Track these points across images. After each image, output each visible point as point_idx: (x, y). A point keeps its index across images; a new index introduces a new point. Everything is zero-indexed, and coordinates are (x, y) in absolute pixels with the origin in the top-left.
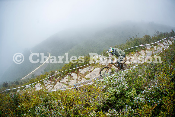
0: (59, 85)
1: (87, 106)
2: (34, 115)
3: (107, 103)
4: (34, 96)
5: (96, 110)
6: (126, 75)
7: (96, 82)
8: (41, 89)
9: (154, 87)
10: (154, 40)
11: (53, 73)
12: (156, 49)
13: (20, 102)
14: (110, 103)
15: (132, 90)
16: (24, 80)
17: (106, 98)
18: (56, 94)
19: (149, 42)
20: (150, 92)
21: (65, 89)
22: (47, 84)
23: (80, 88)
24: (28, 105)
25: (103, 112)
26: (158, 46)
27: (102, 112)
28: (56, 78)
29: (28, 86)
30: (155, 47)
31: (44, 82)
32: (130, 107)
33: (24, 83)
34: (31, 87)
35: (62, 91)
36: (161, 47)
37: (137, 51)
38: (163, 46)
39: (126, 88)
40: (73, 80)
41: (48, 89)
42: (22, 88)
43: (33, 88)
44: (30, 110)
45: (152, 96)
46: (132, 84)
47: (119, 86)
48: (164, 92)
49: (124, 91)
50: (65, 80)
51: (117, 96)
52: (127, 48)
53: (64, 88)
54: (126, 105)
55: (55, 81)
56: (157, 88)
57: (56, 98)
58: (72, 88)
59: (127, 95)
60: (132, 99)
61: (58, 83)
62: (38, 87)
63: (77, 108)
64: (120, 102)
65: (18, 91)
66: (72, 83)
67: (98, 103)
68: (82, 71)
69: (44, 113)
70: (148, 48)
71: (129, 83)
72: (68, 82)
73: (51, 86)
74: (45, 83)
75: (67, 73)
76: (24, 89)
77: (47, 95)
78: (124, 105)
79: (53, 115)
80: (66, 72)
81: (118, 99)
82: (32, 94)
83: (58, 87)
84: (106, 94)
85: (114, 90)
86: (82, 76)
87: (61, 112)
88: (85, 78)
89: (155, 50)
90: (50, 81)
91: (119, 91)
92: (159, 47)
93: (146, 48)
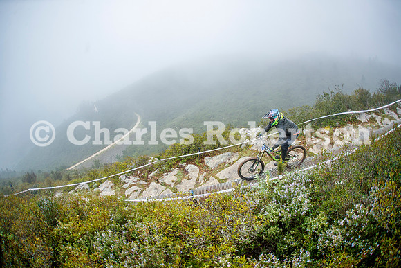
0: (156, 188)
1: (214, 241)
2: (89, 250)
3: (260, 240)
4: (96, 209)
5: (232, 253)
6: (309, 178)
7: (241, 189)
8: (112, 193)
9: (367, 212)
10: (378, 101)
11: (144, 161)
12: (380, 124)
13: (61, 218)
14: (266, 240)
15: (318, 214)
16: (76, 172)
17: (259, 227)
18: (147, 210)
19: (365, 106)
20: (357, 225)
21: (169, 199)
22: (128, 184)
23: (202, 199)
24: (80, 226)
25: (248, 258)
26: (386, 116)
27: (246, 258)
28: (150, 172)
29: (83, 185)
30: (378, 119)
31: (121, 179)
32: (308, 254)
33: (75, 177)
34: (91, 187)
35: (160, 203)
36: (391, 118)
37: (337, 124)
38: (395, 116)
39: (306, 208)
40: (189, 179)
41: (128, 196)
42: (69, 189)
43: (95, 190)
44: (83, 239)
45: (360, 233)
46: (320, 201)
47: (290, 203)
48: (386, 227)
49: (300, 215)
50: (169, 178)
51: (285, 224)
52: (317, 117)
53: (166, 197)
54: (299, 248)
55: (146, 179)
56: (372, 217)
57: (146, 216)
58: (184, 198)
59: (306, 226)
60: (315, 237)
61: (153, 184)
62: (106, 190)
63: (190, 245)
64: (289, 240)
65: (58, 195)
66: (186, 186)
67: (239, 237)
68: (211, 162)
69: (114, 248)
70: (363, 119)
71: (314, 197)
72: (176, 183)
73: (137, 190)
74: (123, 181)
75: (177, 163)
76: (72, 191)
77: (126, 209)
78: (296, 247)
79: (135, 254)
80: (175, 162)
81: (284, 233)
82: (91, 205)
83: (153, 194)
84: (260, 219)
85: (277, 212)
86: (209, 172)
87: (154, 248)
88: (217, 178)
89: (378, 127)
90: (136, 179)
91: (290, 215)
92: (386, 120)
93: (358, 119)
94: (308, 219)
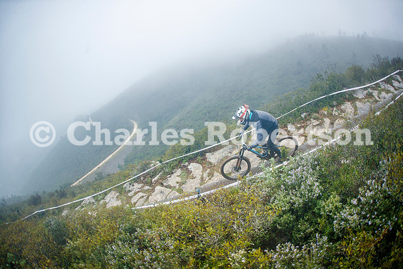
0: (162, 192)
1: (228, 237)
2: (102, 264)
3: (274, 229)
4: (104, 222)
5: (247, 247)
6: (315, 160)
7: (247, 181)
8: (119, 203)
9: (380, 188)
11: (146, 166)
12: (378, 99)
13: (70, 236)
14: (280, 230)
15: (329, 196)
16: (80, 187)
17: (272, 217)
18: (155, 215)
19: (360, 82)
20: (372, 201)
21: (175, 201)
22: (132, 193)
23: (209, 196)
24: (90, 241)
26: (383, 90)
27: (263, 249)
28: (153, 176)
29: (88, 199)
30: (375, 93)
31: (125, 188)
32: (325, 238)
33: (80, 193)
34: (97, 200)
35: (168, 206)
38: (392, 89)
39: (317, 191)
40: (193, 178)
41: (135, 204)
42: (75, 206)
43: (101, 202)
44: (94, 254)
45: (376, 210)
46: (329, 183)
47: (299, 188)
49: (312, 199)
50: (173, 180)
52: (314, 98)
53: (173, 199)
54: (315, 233)
55: (150, 184)
56: (385, 191)
57: (155, 222)
58: (190, 198)
60: (330, 219)
61: (158, 188)
62: (113, 201)
63: (203, 245)
64: (304, 226)
65: (64, 213)
66: (192, 185)
67: (253, 230)
68: (213, 158)
69: (126, 259)
70: (360, 96)
71: (323, 179)
72: (181, 184)
73: (143, 197)
74: (127, 189)
75: (179, 164)
76: (79, 207)
77: (134, 217)
78: (311, 233)
80: (177, 162)
81: (297, 219)
82: (98, 218)
83: (159, 198)
84: (272, 209)
85: (288, 199)
86: (213, 168)
87: (167, 254)
89: (376, 101)
90: (140, 186)
91: (301, 201)
92: (383, 94)
93: (355, 96)
94: (320, 201)
